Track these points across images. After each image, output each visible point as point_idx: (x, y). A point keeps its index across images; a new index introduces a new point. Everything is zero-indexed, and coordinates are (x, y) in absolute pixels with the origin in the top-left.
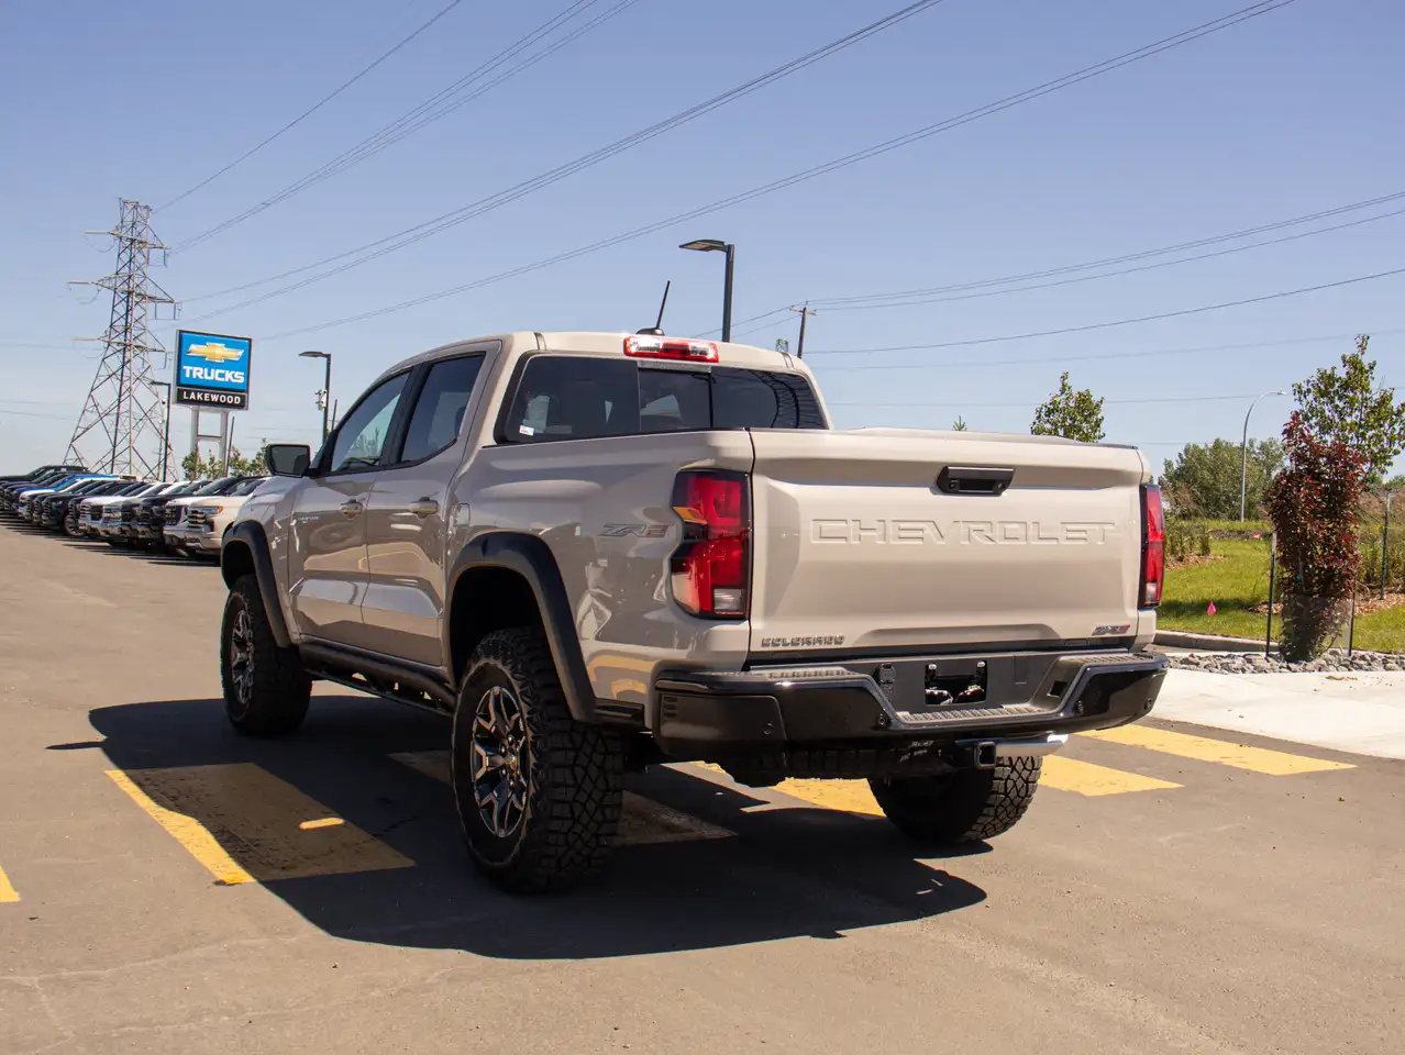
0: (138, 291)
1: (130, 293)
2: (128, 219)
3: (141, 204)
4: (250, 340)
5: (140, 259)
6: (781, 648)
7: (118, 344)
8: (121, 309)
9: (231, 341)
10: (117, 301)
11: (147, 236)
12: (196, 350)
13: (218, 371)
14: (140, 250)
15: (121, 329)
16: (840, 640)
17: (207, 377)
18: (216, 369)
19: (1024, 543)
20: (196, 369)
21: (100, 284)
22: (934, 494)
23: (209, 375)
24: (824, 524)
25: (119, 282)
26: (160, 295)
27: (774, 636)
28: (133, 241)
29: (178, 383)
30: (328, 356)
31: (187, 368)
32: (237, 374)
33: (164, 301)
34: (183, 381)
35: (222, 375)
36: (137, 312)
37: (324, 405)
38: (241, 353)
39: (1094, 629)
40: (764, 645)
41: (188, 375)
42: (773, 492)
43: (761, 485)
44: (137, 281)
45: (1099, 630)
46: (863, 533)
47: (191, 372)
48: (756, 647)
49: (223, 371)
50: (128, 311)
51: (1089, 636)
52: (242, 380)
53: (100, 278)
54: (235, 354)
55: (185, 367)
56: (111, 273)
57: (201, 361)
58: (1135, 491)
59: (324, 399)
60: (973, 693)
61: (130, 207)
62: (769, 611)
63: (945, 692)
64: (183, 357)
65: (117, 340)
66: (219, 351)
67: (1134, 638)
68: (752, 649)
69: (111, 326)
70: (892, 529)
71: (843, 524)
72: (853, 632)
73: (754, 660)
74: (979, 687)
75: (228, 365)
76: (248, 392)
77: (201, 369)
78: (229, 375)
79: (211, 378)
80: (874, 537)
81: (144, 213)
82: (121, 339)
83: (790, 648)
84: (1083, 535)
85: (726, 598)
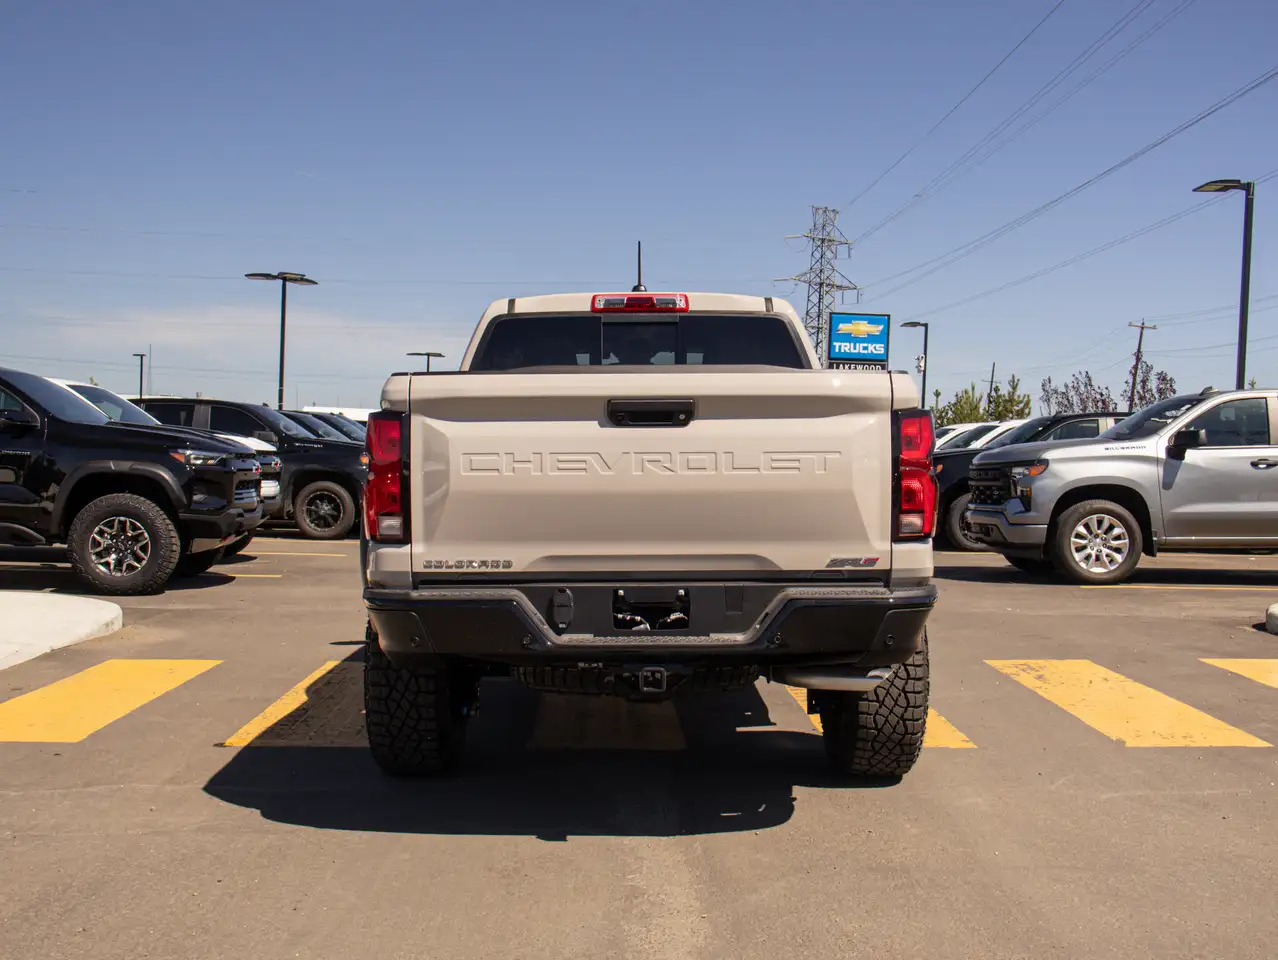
0: (828, 282)
1: (821, 284)
2: (820, 221)
3: (830, 208)
4: (889, 316)
5: (829, 254)
6: (444, 570)
7: (813, 328)
8: (815, 299)
9: (872, 318)
10: (811, 292)
11: (836, 235)
12: (844, 328)
13: (862, 345)
14: (829, 247)
15: (814, 315)
16: (508, 564)
17: (853, 351)
18: (860, 343)
19: (714, 472)
20: (843, 344)
21: (799, 278)
22: (601, 426)
23: (855, 348)
24: (473, 458)
25: (813, 275)
26: (845, 283)
27: (434, 558)
28: (823, 241)
29: (830, 358)
30: (926, 325)
31: (837, 344)
32: (878, 346)
33: (849, 288)
34: (832, 356)
35: (865, 348)
36: (827, 299)
37: (923, 369)
38: (881, 327)
39: (828, 561)
40: (425, 567)
41: (837, 350)
42: (427, 428)
43: (417, 422)
44: (826, 274)
45: (834, 562)
46: (516, 465)
47: (840, 347)
48: (419, 568)
49: (865, 345)
50: (820, 299)
51: (823, 567)
52: (882, 351)
53: (797, 274)
54: (876, 329)
55: (835, 344)
56: (806, 268)
57: (848, 338)
58: (886, 418)
59: (922, 364)
60: (677, 620)
61: (821, 212)
62: (429, 537)
63: (638, 618)
64: (833, 333)
65: (812, 324)
66: (863, 328)
67: (888, 572)
68: (414, 570)
69: (807, 314)
70: (548, 460)
71: (495, 457)
72: (523, 558)
73: (421, 580)
74: (682, 615)
75: (871, 338)
76: (887, 360)
77: (848, 344)
78: (871, 348)
79: (856, 351)
80: (530, 468)
81: (832, 215)
82: (815, 323)
83: (454, 570)
84: (796, 464)
85: (391, 524)
